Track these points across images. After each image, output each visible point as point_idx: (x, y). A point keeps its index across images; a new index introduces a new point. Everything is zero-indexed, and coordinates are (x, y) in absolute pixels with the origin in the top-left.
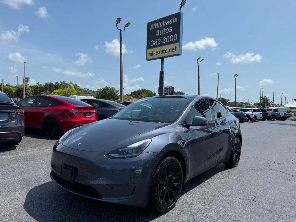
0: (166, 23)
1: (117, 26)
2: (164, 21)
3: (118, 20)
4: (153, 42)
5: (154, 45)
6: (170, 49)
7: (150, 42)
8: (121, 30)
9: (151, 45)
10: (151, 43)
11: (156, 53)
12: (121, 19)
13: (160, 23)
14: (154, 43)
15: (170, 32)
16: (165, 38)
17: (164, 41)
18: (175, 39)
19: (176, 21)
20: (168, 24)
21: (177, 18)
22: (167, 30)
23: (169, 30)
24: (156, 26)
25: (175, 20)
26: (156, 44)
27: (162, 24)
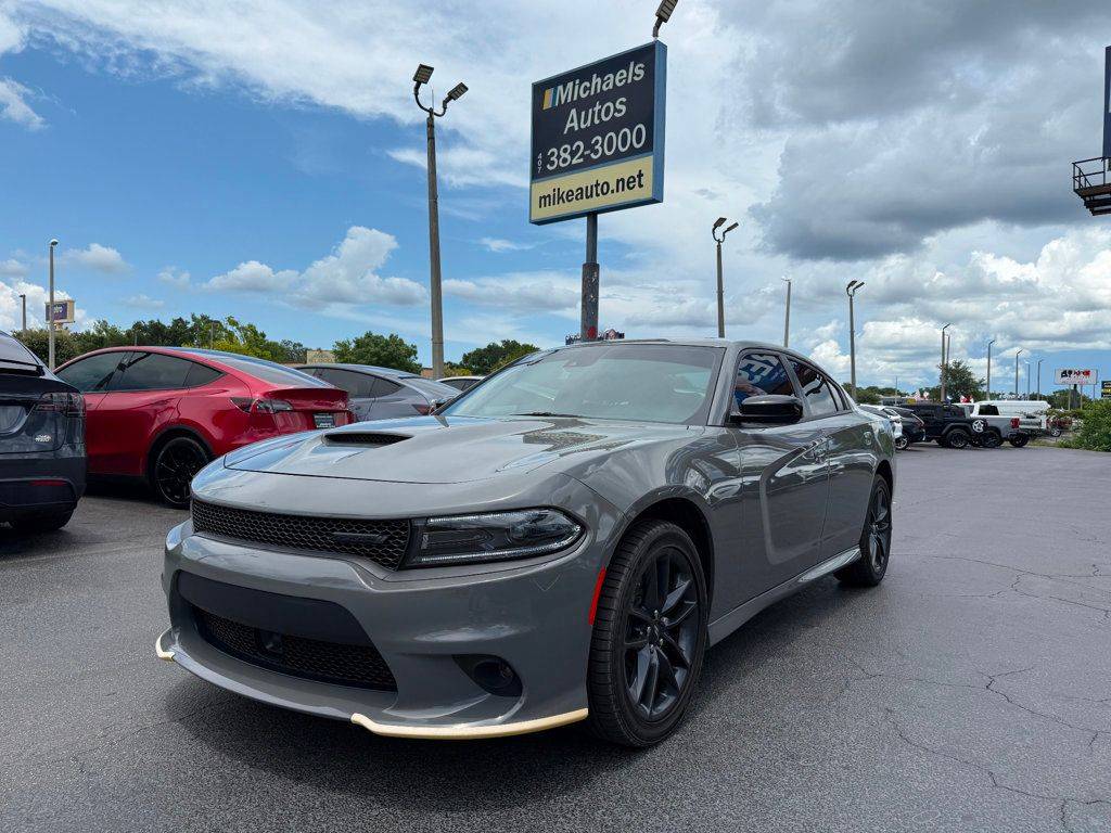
0: (603, 82)
2: (595, 76)
3: (423, 74)
4: (553, 154)
5: (558, 165)
6: (618, 181)
7: (545, 155)
10: (547, 160)
13: (580, 85)
14: (559, 157)
15: (617, 115)
16: (599, 138)
17: (596, 152)
18: (638, 142)
19: (638, 76)
20: (611, 87)
21: (642, 65)
22: (608, 108)
23: (616, 110)
24: (564, 94)
25: (637, 71)
26: (565, 160)
27: (590, 89)
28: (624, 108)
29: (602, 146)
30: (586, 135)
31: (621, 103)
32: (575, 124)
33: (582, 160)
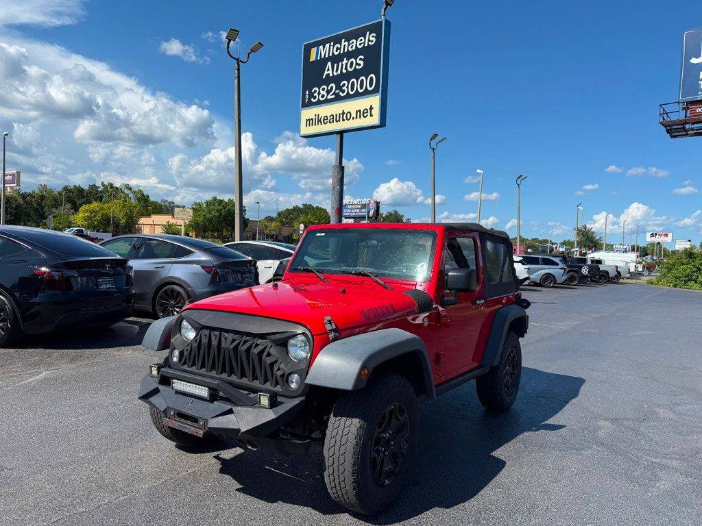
0: (349, 45)
1: (228, 48)
2: (343, 40)
3: (232, 35)
4: (315, 91)
5: (319, 99)
6: (357, 112)
8: (237, 59)
9: (312, 99)
10: (311, 95)
11: (324, 120)
12: (238, 32)
13: (334, 46)
14: (319, 93)
15: (357, 67)
16: (346, 82)
17: (343, 91)
18: (371, 86)
19: (372, 41)
20: (354, 48)
21: (374, 35)
22: (352, 62)
23: (357, 64)
24: (325, 51)
25: (371, 39)
26: (323, 96)
27: (340, 49)
28: (362, 63)
29: (347, 87)
30: (337, 80)
31: (360, 59)
32: (330, 72)
33: (333, 96)
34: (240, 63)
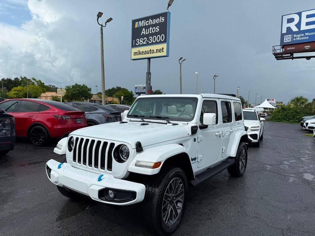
0: (152, 21)
1: (98, 20)
2: (150, 19)
3: (100, 15)
4: (138, 40)
5: (139, 44)
6: (157, 50)
7: (135, 40)
8: (102, 25)
9: (136, 44)
10: (136, 42)
11: (142, 53)
12: (103, 13)
13: (146, 22)
14: (139, 42)
15: (156, 31)
16: (151, 37)
17: (150, 41)
18: (162, 39)
19: (163, 21)
20: (155, 23)
21: (164, 18)
22: (154, 29)
24: (141, 24)
25: (162, 19)
26: (141, 43)
27: (149, 23)
28: (158, 29)
29: (152, 39)
30: (148, 36)
31: (158, 28)
32: (144, 33)
33: (146, 43)
34: (103, 27)
